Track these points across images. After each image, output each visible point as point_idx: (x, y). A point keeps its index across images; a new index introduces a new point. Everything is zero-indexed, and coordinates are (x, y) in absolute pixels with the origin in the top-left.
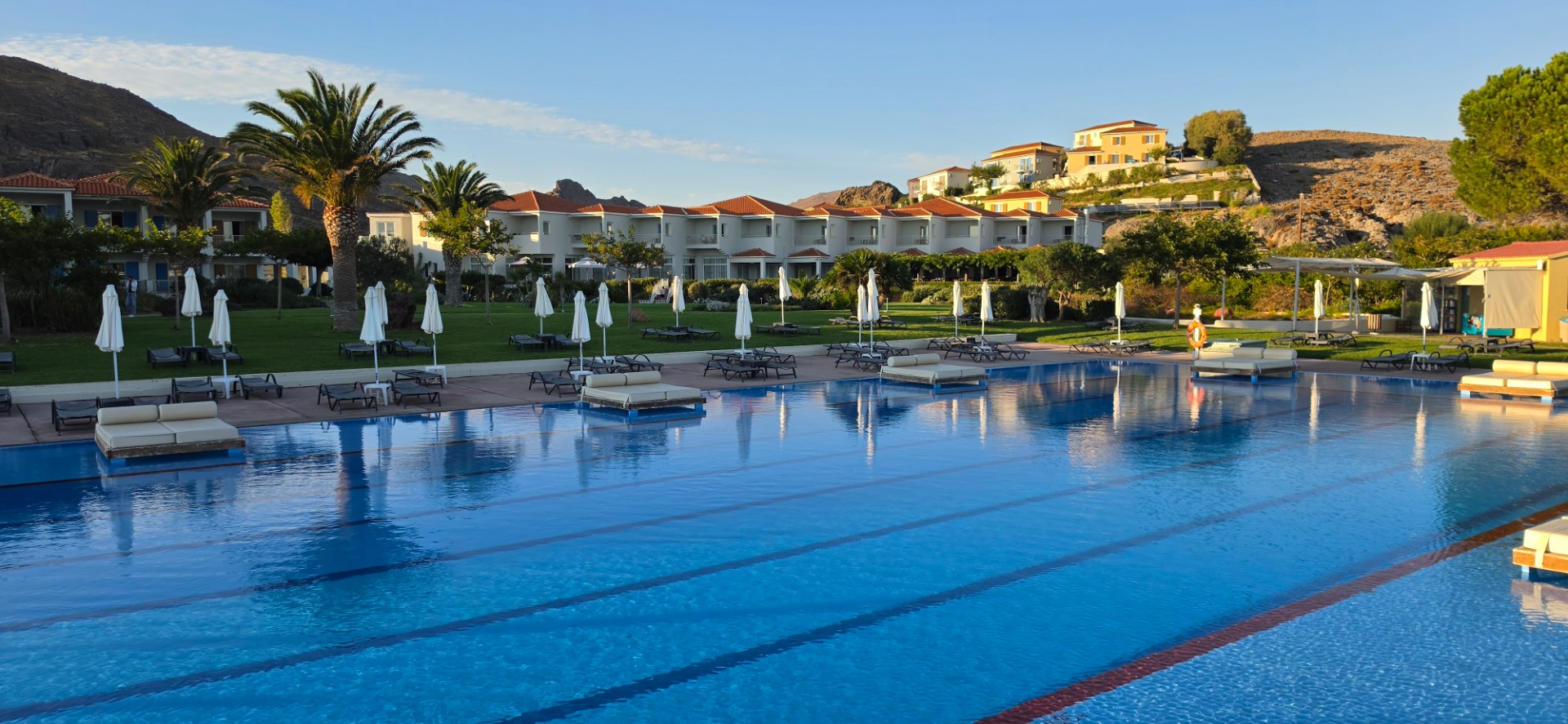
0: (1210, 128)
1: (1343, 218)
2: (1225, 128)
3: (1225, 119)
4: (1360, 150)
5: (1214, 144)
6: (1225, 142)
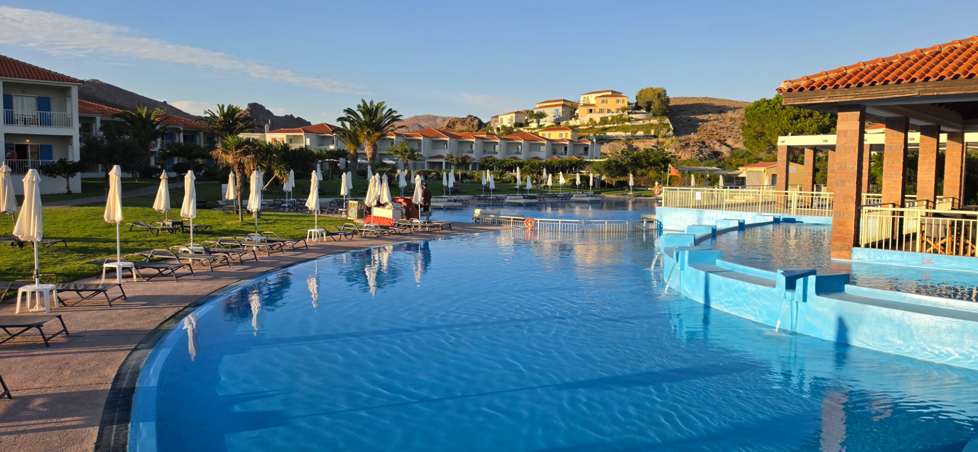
0: (649, 96)
1: (712, 145)
2: (656, 97)
3: (657, 92)
4: (720, 109)
5: (651, 105)
6: (656, 104)
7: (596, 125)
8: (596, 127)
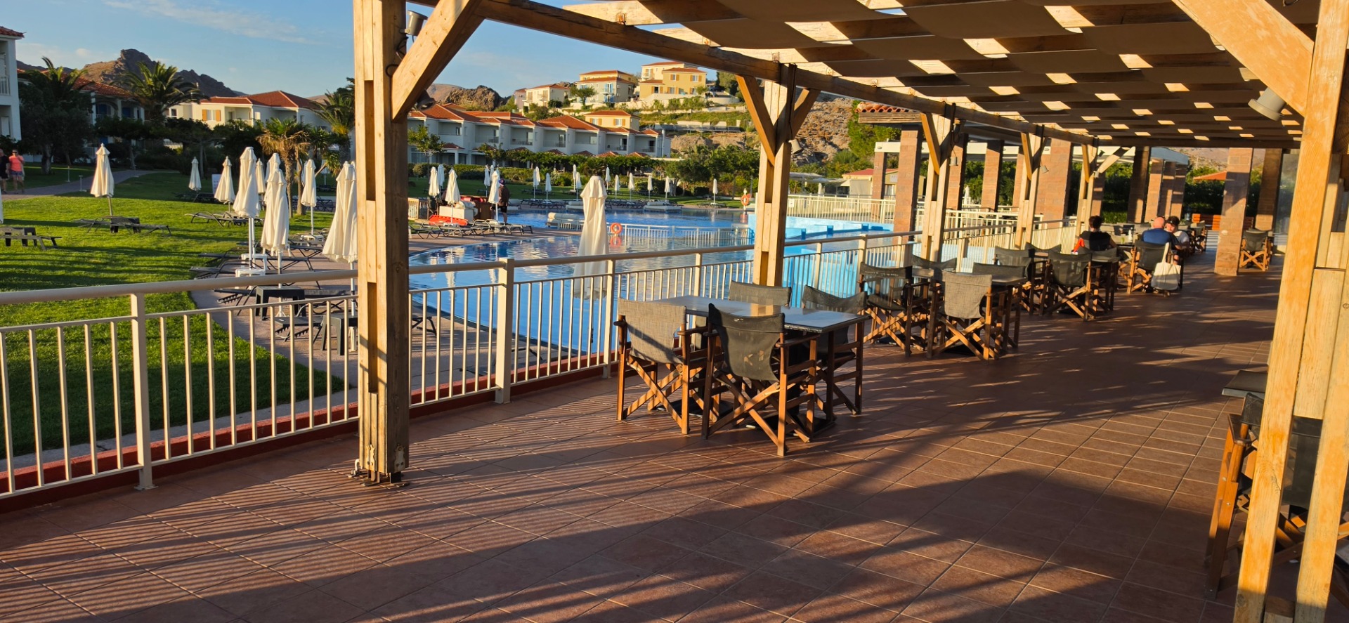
1: (813, 143)
7: (664, 110)
8: (663, 113)
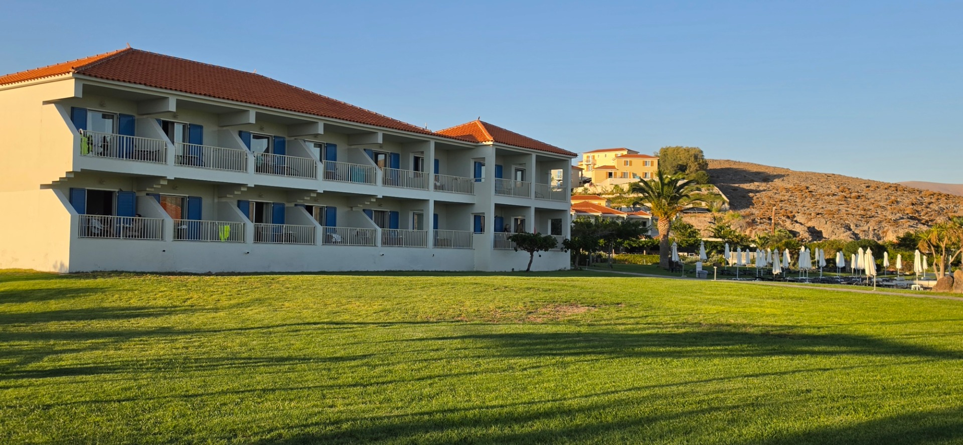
5: (686, 169)
7: (625, 194)
8: (624, 196)
